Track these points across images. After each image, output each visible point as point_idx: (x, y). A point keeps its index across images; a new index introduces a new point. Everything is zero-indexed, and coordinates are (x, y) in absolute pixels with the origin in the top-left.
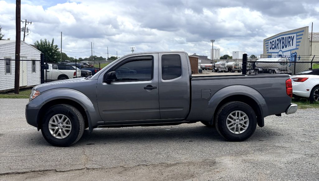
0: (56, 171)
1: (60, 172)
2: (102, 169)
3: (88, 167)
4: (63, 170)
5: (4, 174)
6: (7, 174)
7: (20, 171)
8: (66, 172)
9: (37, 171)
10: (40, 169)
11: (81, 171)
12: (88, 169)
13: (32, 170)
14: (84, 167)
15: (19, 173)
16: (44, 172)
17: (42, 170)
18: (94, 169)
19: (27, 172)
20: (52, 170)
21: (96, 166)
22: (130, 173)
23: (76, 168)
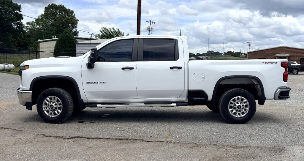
0: (143, 141)
1: (146, 141)
2: (178, 143)
3: (168, 140)
4: (148, 141)
5: (107, 139)
6: (109, 139)
7: (117, 138)
8: (150, 142)
9: (130, 139)
10: (132, 138)
11: (161, 143)
12: (167, 142)
13: (126, 138)
14: (164, 140)
15: (117, 139)
16: (135, 140)
17: (133, 139)
18: (172, 142)
19: (123, 139)
20: (140, 139)
21: (173, 140)
22: (200, 149)
23: (158, 140)
